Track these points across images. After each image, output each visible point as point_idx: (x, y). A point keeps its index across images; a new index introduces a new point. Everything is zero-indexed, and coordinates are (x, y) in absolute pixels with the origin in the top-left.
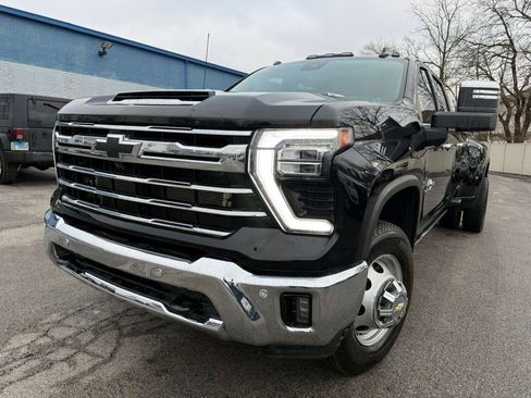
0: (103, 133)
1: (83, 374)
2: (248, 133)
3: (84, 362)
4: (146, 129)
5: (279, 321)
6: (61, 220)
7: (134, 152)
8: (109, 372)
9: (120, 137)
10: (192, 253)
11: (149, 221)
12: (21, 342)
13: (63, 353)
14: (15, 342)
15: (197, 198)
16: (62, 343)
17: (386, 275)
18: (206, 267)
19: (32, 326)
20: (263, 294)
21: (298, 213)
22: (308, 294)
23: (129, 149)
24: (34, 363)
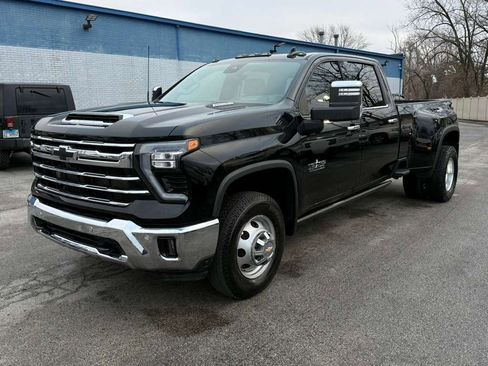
0: (57, 144)
1: (58, 299)
2: (132, 145)
3: (58, 293)
4: (81, 142)
5: (158, 253)
6: (37, 200)
7: (75, 157)
8: (74, 297)
9: (66, 147)
10: (107, 217)
11: (86, 198)
12: (19, 283)
13: (45, 288)
14: (14, 284)
15: (110, 184)
16: (46, 283)
17: (261, 229)
18: (116, 224)
19: (26, 275)
20: (147, 238)
21: (166, 191)
22: (173, 238)
23: (71, 155)
24: (26, 293)
